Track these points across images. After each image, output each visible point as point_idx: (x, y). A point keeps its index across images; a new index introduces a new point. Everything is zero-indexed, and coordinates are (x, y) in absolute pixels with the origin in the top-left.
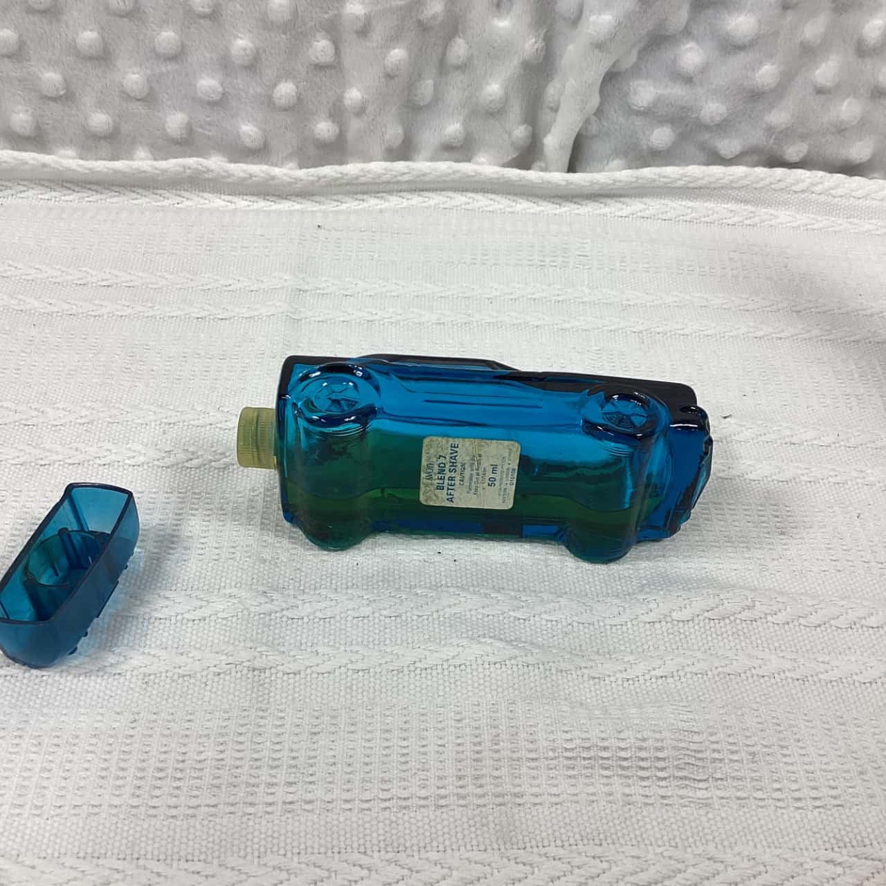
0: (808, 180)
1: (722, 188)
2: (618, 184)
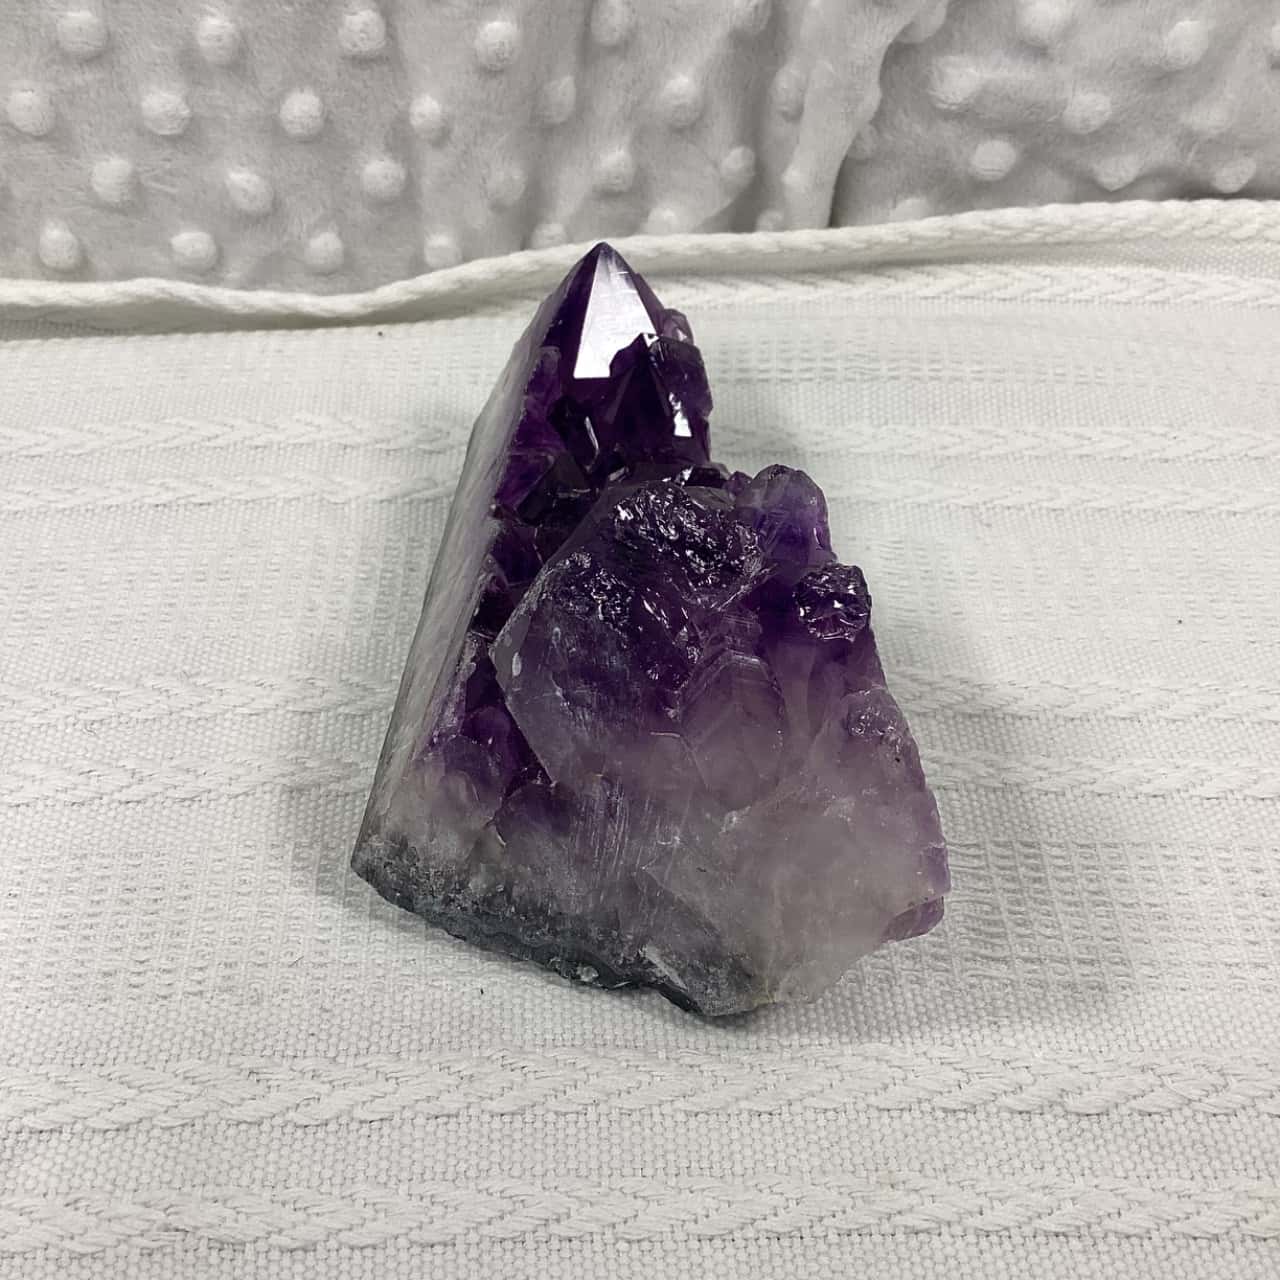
0: (1258, 218)
1: (1106, 241)
2: (917, 242)
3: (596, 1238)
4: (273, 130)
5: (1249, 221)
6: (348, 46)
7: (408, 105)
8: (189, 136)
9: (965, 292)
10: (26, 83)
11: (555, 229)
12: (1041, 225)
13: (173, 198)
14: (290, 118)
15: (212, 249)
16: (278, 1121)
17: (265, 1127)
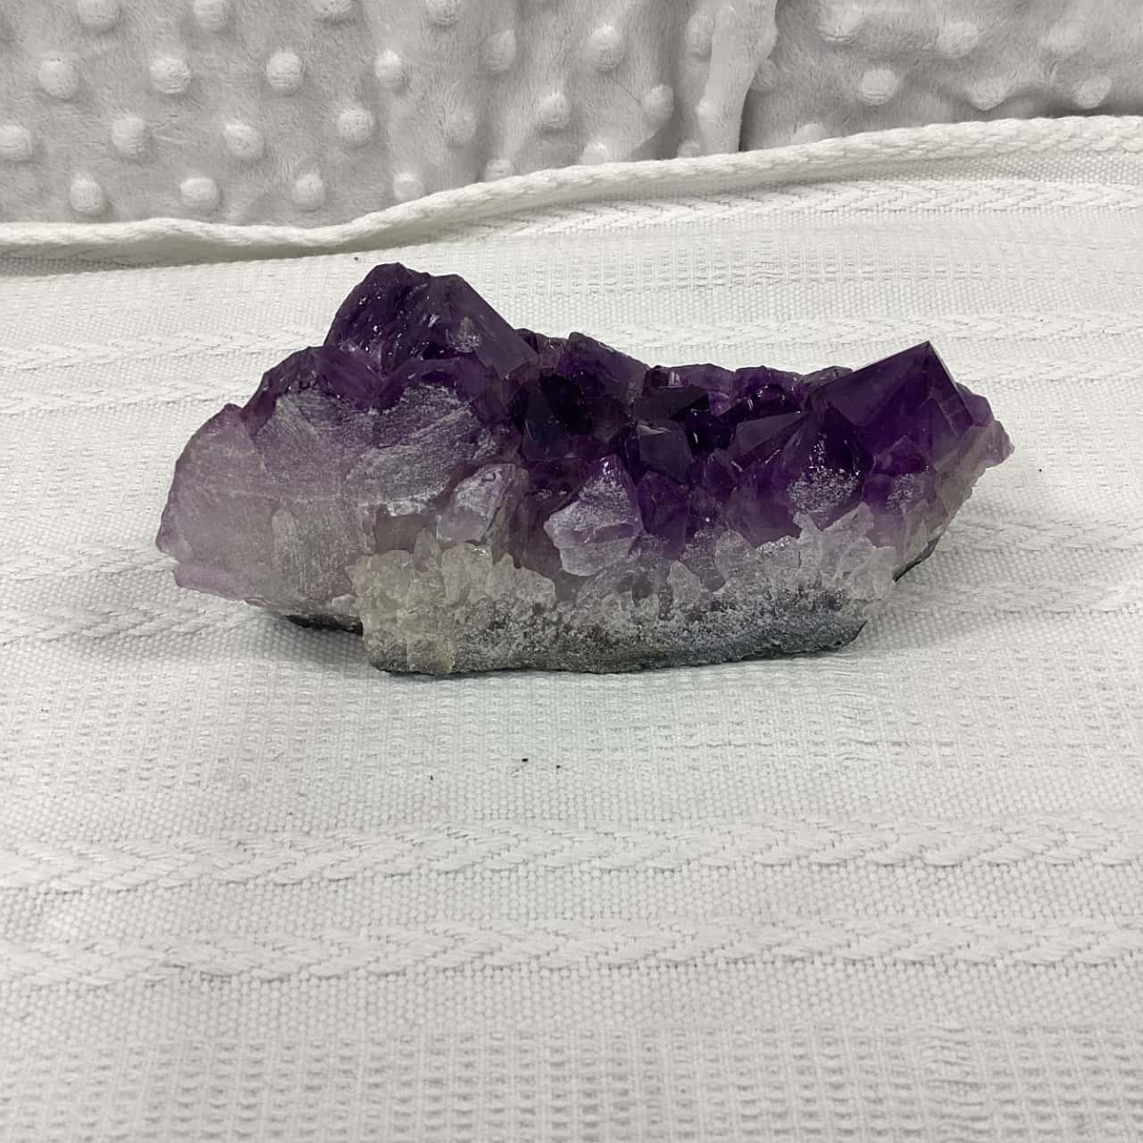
0: (1116, 132)
1: (982, 155)
2: (815, 162)
3: (524, 967)
4: (261, 86)
5: (1110, 134)
6: (321, 10)
7: (373, 60)
8: (190, 95)
9: (859, 205)
10: (53, 53)
11: (503, 163)
12: (923, 143)
13: (180, 148)
14: (274, 74)
15: (215, 191)
16: (261, 881)
17: (251, 885)
